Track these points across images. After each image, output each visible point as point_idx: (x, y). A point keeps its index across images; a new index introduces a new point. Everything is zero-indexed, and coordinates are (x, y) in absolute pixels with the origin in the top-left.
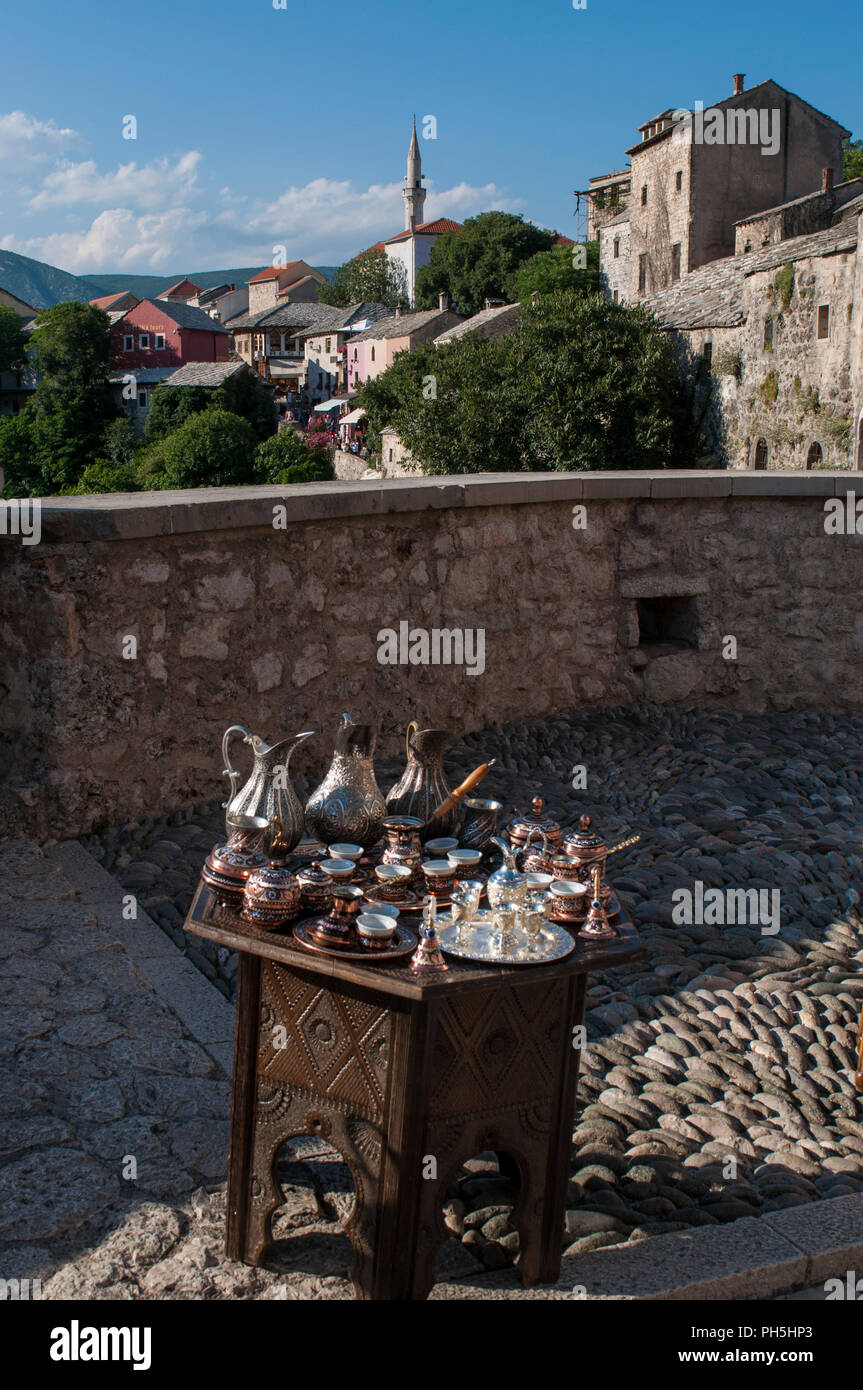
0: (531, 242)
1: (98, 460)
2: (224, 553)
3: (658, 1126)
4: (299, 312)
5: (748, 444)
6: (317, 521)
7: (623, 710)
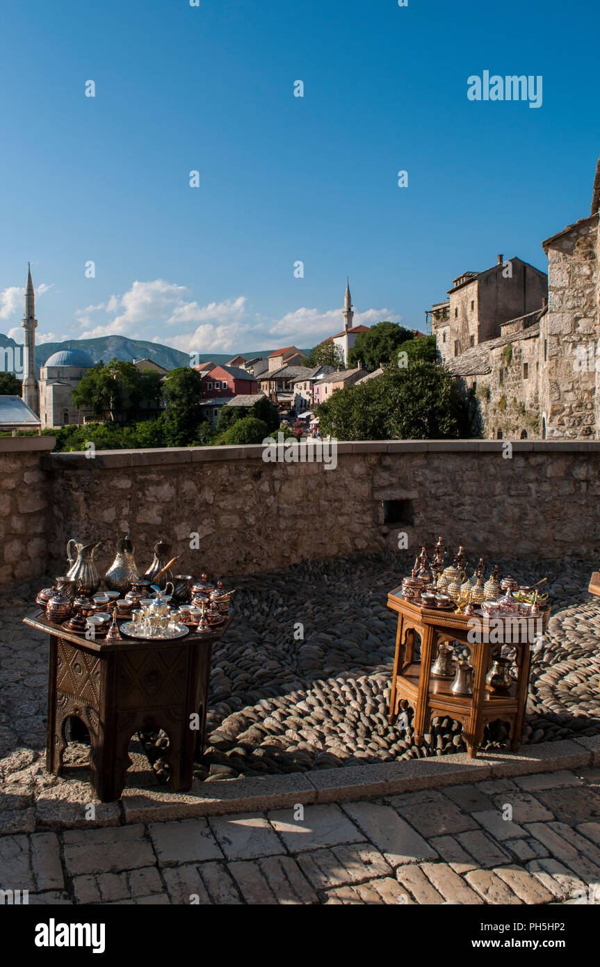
0: (401, 336)
1: (194, 442)
2: (160, 475)
3: (285, 734)
4: (292, 370)
5: (494, 431)
6: (209, 462)
7: (376, 555)
